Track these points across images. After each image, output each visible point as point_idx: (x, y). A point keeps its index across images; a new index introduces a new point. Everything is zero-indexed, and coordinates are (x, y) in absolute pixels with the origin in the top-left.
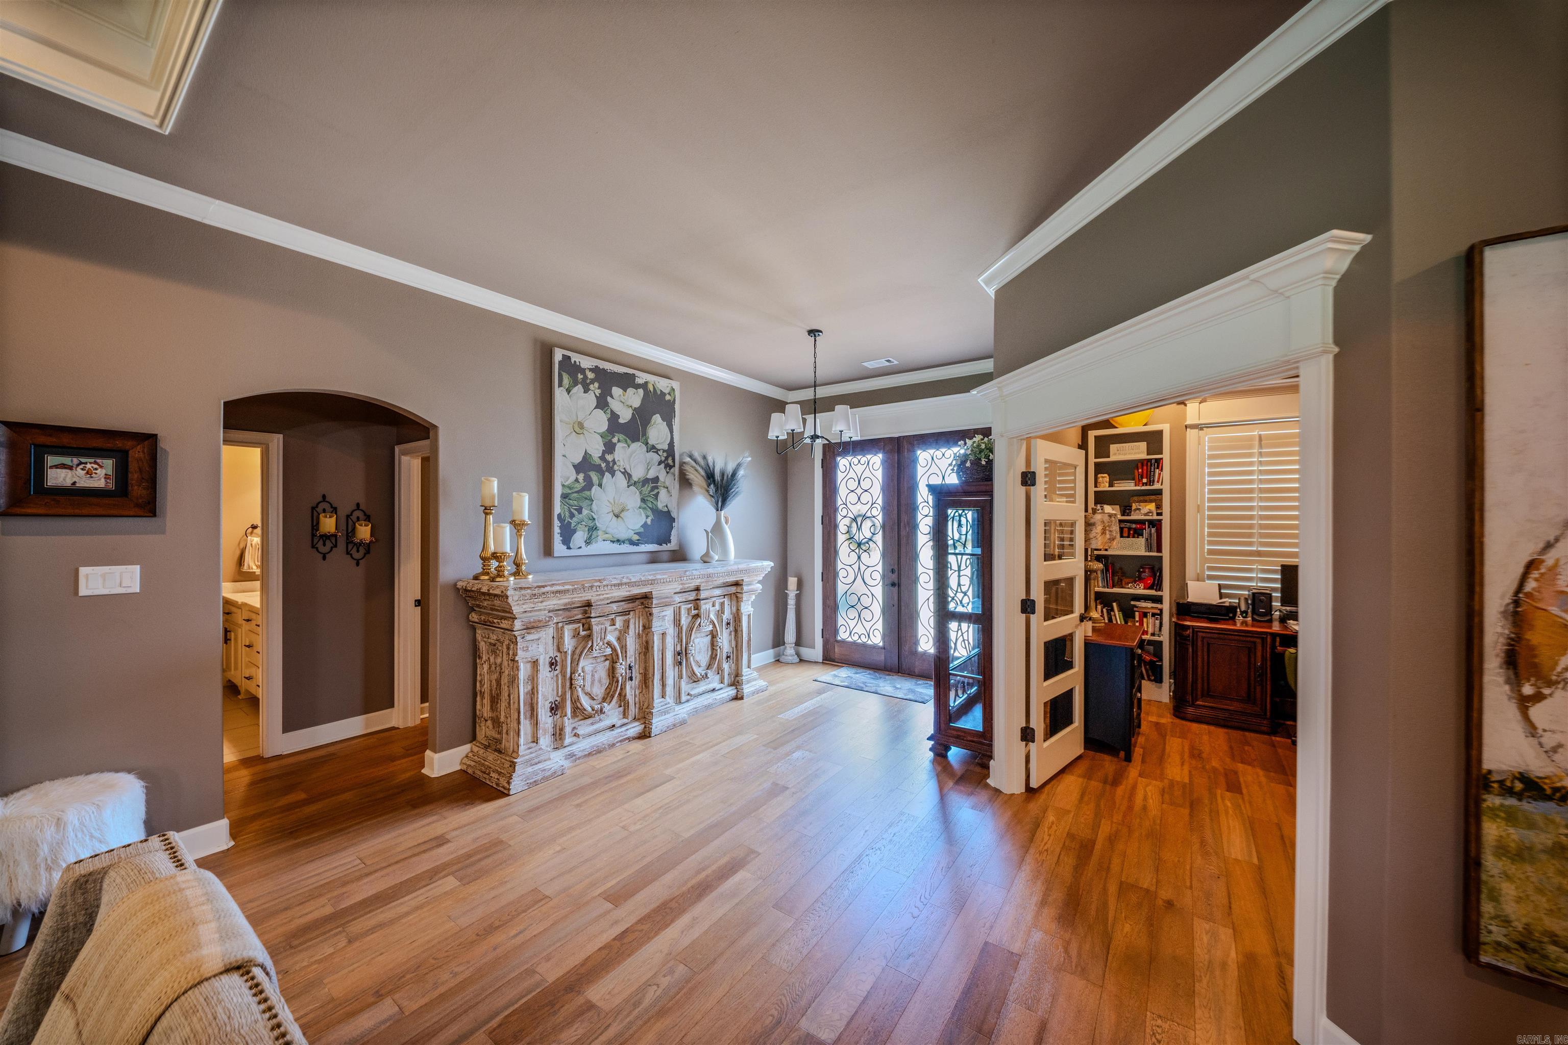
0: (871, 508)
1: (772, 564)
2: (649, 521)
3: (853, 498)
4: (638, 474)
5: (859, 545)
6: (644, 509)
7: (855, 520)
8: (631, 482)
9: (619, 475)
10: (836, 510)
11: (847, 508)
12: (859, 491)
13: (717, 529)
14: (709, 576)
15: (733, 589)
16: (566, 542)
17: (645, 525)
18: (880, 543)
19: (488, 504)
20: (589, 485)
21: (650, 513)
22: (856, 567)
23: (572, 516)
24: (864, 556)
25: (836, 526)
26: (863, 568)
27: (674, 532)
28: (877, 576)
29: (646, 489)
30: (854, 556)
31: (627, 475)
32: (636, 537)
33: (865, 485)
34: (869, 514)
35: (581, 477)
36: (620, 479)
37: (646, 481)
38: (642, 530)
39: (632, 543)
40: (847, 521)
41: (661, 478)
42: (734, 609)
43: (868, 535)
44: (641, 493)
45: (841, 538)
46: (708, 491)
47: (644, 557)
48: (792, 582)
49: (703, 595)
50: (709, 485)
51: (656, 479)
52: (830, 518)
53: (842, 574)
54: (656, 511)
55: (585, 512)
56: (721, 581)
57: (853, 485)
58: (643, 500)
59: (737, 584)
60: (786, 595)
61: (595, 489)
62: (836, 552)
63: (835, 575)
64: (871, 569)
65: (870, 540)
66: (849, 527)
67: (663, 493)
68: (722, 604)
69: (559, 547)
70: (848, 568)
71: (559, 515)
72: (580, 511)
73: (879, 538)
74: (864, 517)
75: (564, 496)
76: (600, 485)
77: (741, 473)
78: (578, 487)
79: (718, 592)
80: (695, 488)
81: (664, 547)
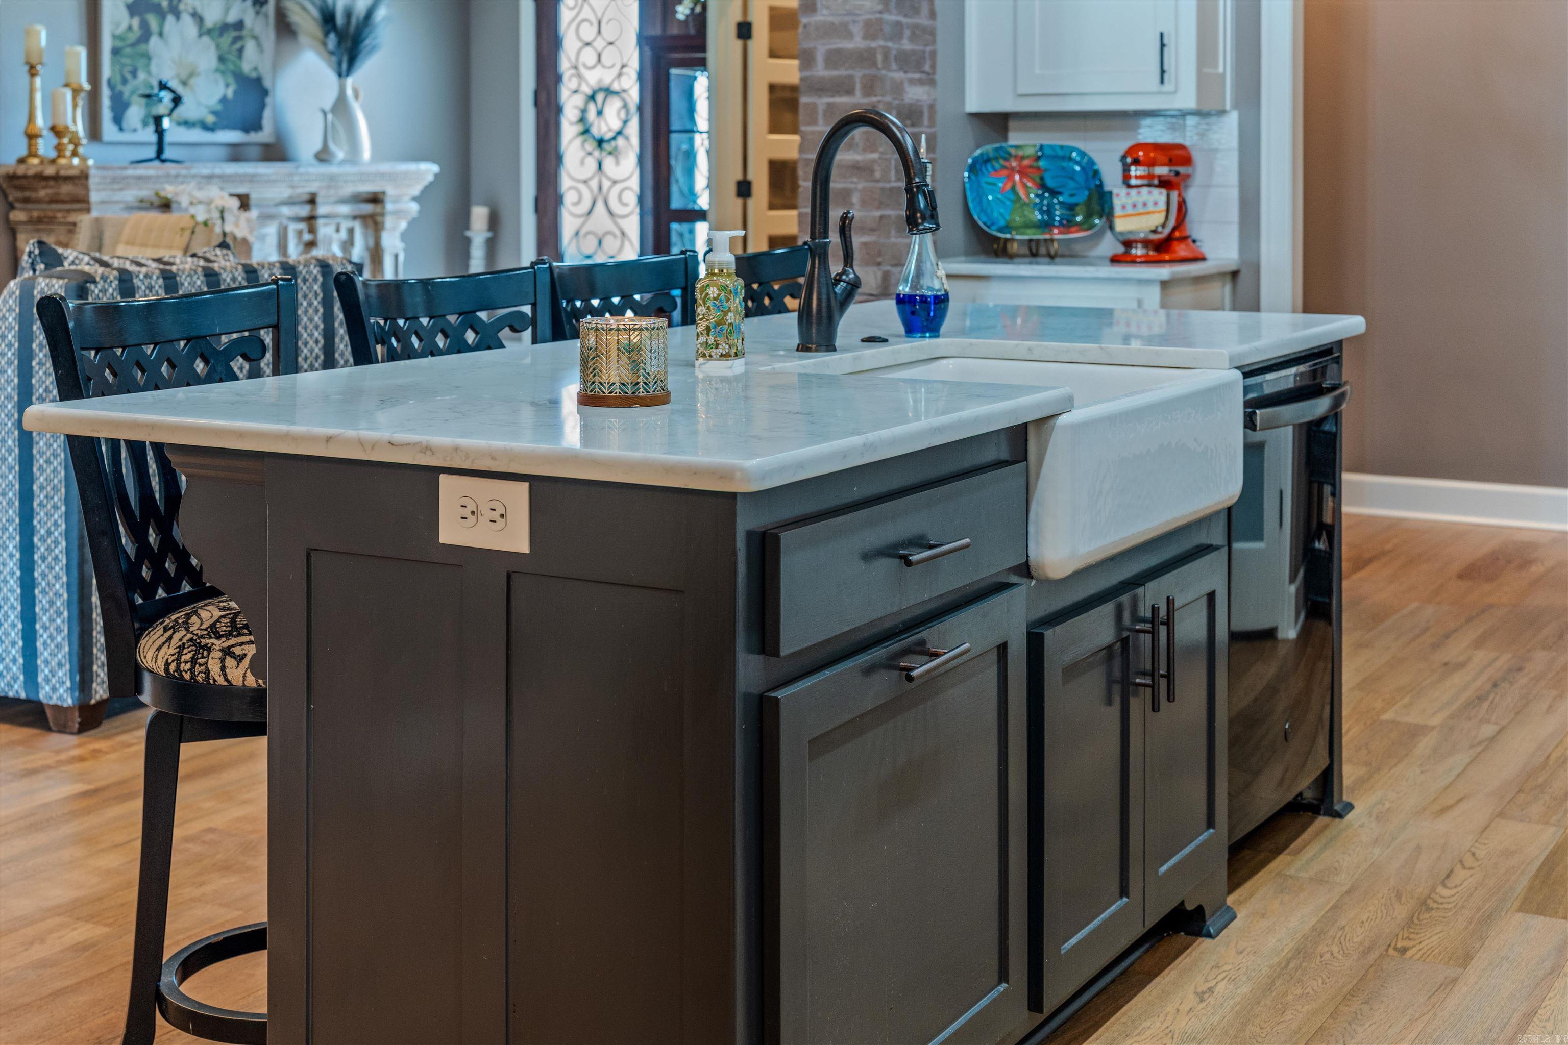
0: (620, 75)
1: (435, 168)
2: (230, 93)
3: (589, 57)
4: (212, 17)
5: (600, 142)
6: (223, 73)
7: (592, 98)
8: (204, 31)
9: (186, 19)
10: (558, 79)
11: (580, 76)
12: (599, 44)
13: (341, 106)
14: (332, 178)
15: (368, 208)
16: (118, 120)
17: (224, 100)
18: (635, 141)
19: (34, 61)
20: (145, 36)
21: (231, 80)
22: (594, 184)
23: (125, 81)
24: (608, 163)
25: (559, 110)
26: (606, 184)
27: (267, 114)
28: (631, 198)
29: (226, 40)
30: (591, 163)
31: (198, 18)
32: (210, 119)
33: (609, 32)
34: (616, 87)
35: (136, 22)
36: (189, 26)
37: (224, 28)
38: (219, 107)
39: (206, 127)
40: (579, 100)
41: (248, 22)
42: (371, 243)
43: (616, 125)
44: (218, 46)
45: (569, 130)
46: (324, 44)
47: (222, 152)
48: (479, 215)
49: (322, 210)
50: (326, 34)
51: (239, 25)
52: (548, 94)
53: (569, 198)
54: (239, 77)
55: (142, 76)
56: (348, 190)
57: (588, 32)
58: (221, 59)
59: (376, 199)
60: (468, 241)
61: (154, 40)
62: (559, 159)
63: (558, 200)
64: (618, 187)
65: (619, 133)
66: (584, 111)
67: (250, 47)
68: (351, 231)
69: (108, 129)
70: (582, 187)
71: (109, 82)
72: (134, 73)
73: (633, 129)
74: (609, 92)
75: (116, 52)
76: (161, 34)
77: (381, 13)
78: (132, 37)
79: (345, 209)
80: (303, 39)
81: (254, 137)
